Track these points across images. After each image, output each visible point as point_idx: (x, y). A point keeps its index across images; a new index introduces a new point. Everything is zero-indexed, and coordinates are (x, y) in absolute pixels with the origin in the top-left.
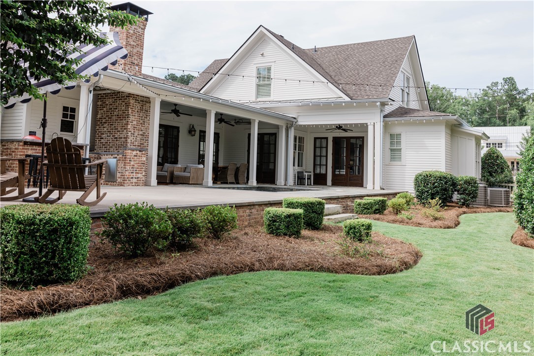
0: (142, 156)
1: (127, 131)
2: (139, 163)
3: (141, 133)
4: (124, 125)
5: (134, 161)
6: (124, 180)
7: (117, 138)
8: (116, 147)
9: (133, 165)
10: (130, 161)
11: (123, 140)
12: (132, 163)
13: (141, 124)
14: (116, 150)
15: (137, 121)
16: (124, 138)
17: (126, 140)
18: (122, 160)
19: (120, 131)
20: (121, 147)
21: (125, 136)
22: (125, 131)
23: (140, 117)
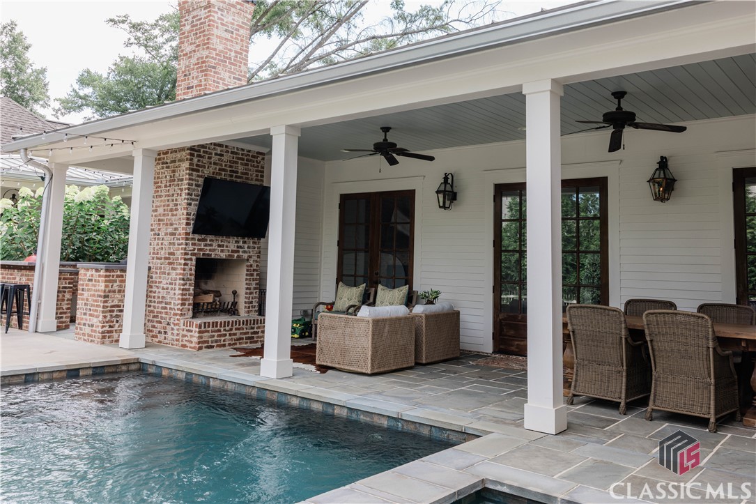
0: (99, 282)
5: (89, 290)
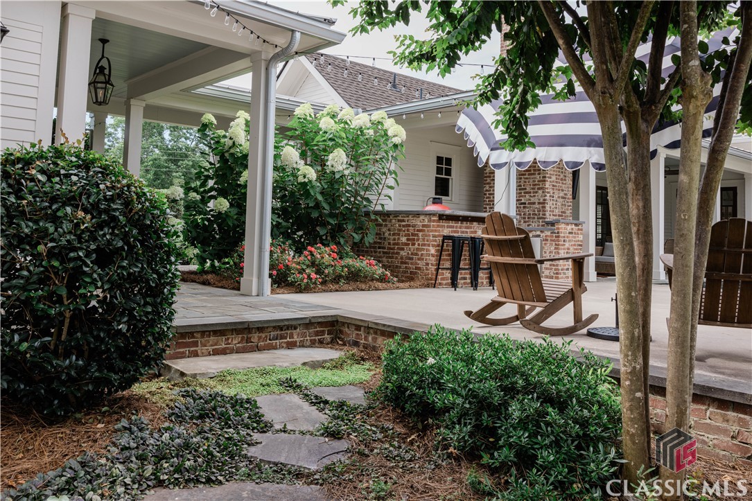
0: (578, 234)
1: (543, 192)
2: (575, 245)
3: (562, 194)
4: (537, 183)
6: (557, 273)
7: (525, 203)
8: (524, 218)
9: (568, 249)
10: (564, 241)
11: (537, 206)
12: (567, 245)
13: (562, 179)
14: (525, 222)
15: (556, 175)
16: (539, 203)
17: (545, 207)
18: (551, 240)
19: (530, 193)
20: (534, 218)
21: (541, 201)
22: (540, 192)
23: (559, 168)
